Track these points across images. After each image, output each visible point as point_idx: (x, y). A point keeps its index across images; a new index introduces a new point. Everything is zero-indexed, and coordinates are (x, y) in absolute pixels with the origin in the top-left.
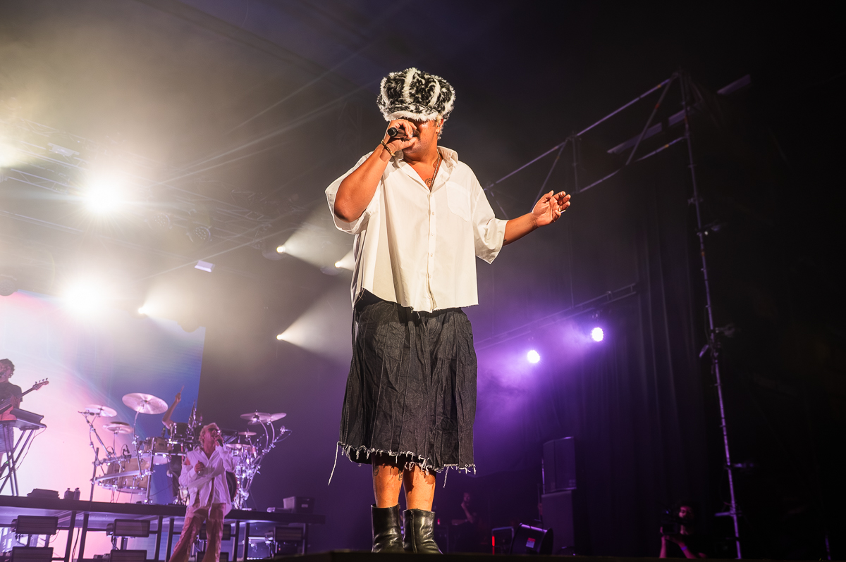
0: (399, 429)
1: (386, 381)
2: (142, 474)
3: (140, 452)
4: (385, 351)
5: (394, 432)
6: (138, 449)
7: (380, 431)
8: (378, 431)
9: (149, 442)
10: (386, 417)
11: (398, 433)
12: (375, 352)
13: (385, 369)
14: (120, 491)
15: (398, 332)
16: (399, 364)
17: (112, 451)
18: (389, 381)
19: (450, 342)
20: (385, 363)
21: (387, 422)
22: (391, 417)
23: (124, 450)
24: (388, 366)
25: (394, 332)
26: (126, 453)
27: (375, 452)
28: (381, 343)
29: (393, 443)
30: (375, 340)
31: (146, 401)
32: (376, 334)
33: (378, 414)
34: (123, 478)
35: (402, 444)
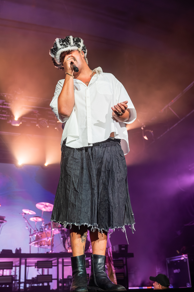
0: (80, 211)
1: (73, 187)
2: (48, 239)
3: (46, 229)
4: (72, 172)
5: (77, 213)
6: (45, 228)
7: (71, 213)
8: (70, 213)
9: (50, 224)
10: (73, 206)
11: (79, 214)
12: (67, 172)
13: (73, 181)
14: (41, 247)
15: (78, 161)
16: (79, 178)
17: (36, 230)
18: (74, 187)
19: (108, 161)
20: (72, 178)
21: (74, 208)
22: (75, 205)
23: (40, 229)
24: (74, 179)
25: (76, 161)
26: (41, 230)
27: (68, 224)
28: (70, 168)
29: (77, 219)
30: (67, 166)
31: (46, 206)
32: (67, 163)
33: (70, 204)
34: (41, 242)
35: (81, 220)
